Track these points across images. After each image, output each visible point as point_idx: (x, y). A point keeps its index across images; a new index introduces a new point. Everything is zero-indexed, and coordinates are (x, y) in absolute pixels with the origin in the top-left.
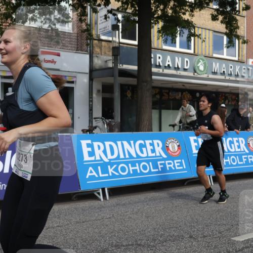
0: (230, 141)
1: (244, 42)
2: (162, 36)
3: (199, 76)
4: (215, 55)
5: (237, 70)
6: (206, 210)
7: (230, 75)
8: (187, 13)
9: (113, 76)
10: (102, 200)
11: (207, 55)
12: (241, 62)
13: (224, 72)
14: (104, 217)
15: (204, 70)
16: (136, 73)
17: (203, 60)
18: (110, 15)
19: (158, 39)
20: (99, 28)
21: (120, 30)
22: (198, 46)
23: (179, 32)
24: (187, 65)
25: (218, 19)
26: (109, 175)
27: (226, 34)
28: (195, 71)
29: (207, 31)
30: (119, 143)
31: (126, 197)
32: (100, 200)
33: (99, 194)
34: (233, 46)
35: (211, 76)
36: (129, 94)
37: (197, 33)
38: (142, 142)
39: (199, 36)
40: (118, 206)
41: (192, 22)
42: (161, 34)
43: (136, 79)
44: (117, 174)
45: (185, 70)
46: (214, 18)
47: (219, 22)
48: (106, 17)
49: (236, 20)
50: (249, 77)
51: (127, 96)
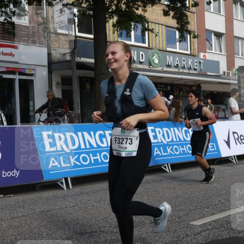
0: (185, 130)
1: (195, 37)
2: (117, 30)
3: (154, 69)
4: (168, 49)
5: (190, 63)
6: (166, 196)
7: (184, 68)
8: (140, 9)
9: (71, 69)
10: (65, 189)
11: (161, 48)
12: (193, 56)
13: (177, 65)
14: (68, 205)
15: (159, 63)
16: (93, 66)
17: (157, 54)
18: (66, 9)
19: (114, 33)
20: (55, 22)
21: (76, 24)
22: (152, 40)
23: (133, 27)
24: (142, 59)
25: (169, 15)
26: (71, 164)
27: (177, 29)
28: (150, 65)
29: (160, 25)
30: (80, 134)
31: (89, 186)
32: (64, 189)
33: (62, 183)
34: (185, 40)
35: (166, 69)
36: (88, 86)
37: (150, 28)
38: (102, 132)
39: (152, 31)
40: (81, 195)
41: (145, 17)
42: (116, 29)
43: (93, 72)
44: (79, 164)
45: (141, 63)
46: (166, 14)
47: (170, 17)
48: (61, 11)
49: (187, 16)
50: (201, 70)
51: (86, 89)
